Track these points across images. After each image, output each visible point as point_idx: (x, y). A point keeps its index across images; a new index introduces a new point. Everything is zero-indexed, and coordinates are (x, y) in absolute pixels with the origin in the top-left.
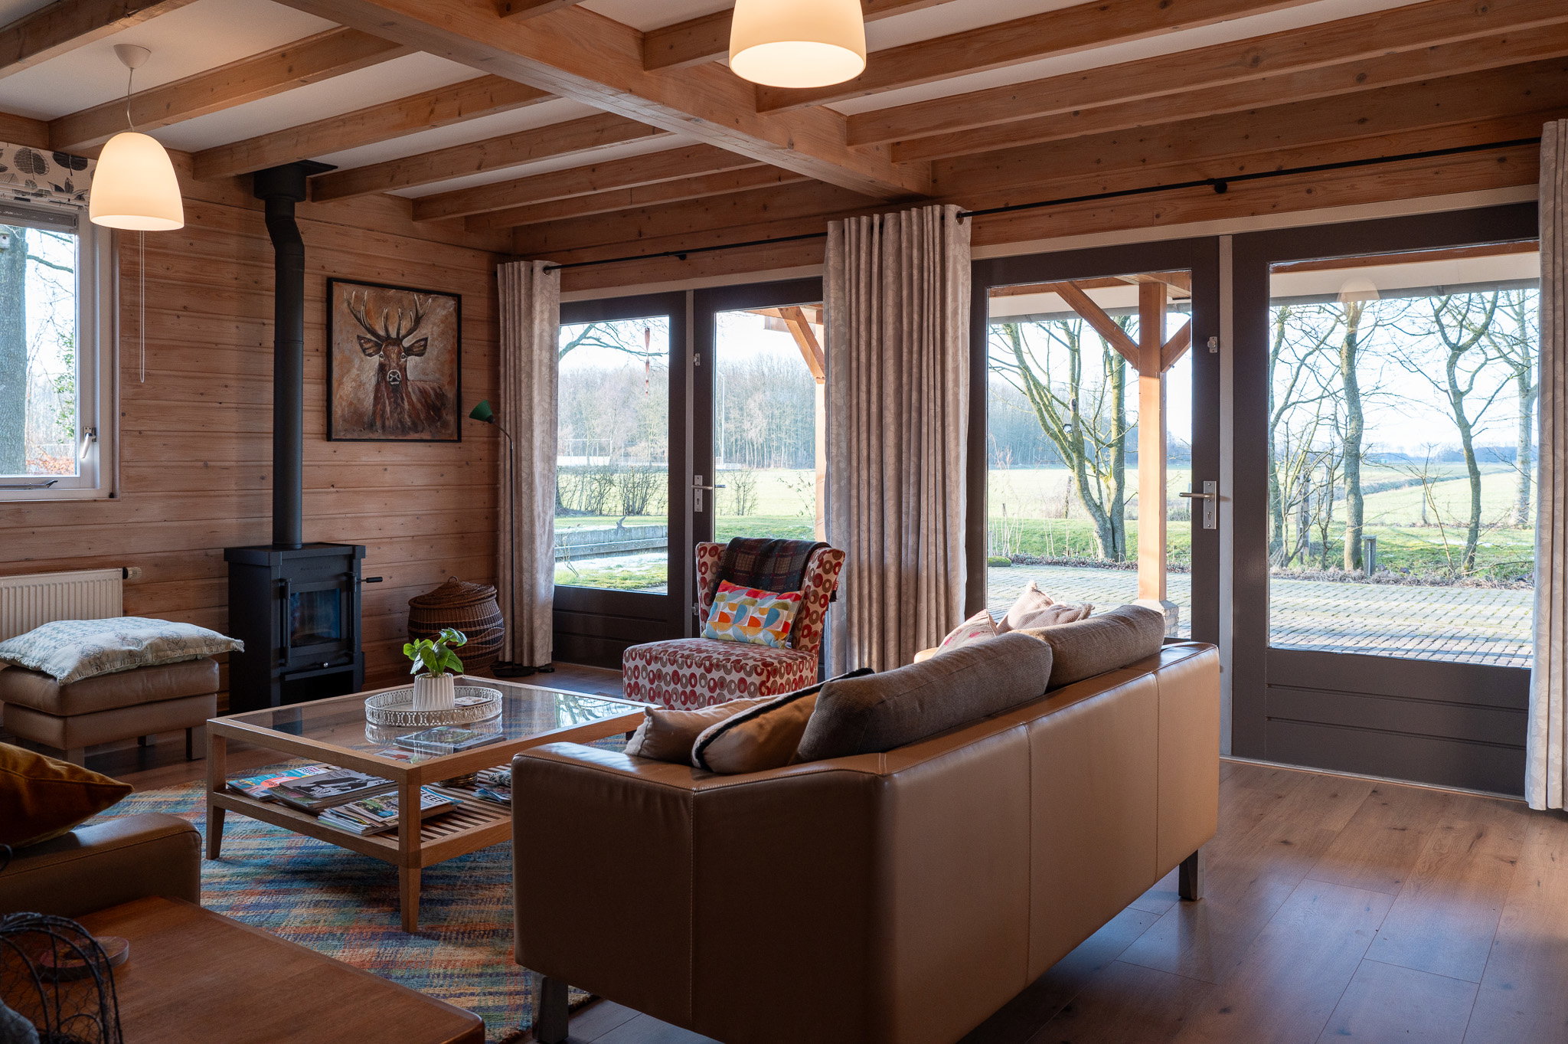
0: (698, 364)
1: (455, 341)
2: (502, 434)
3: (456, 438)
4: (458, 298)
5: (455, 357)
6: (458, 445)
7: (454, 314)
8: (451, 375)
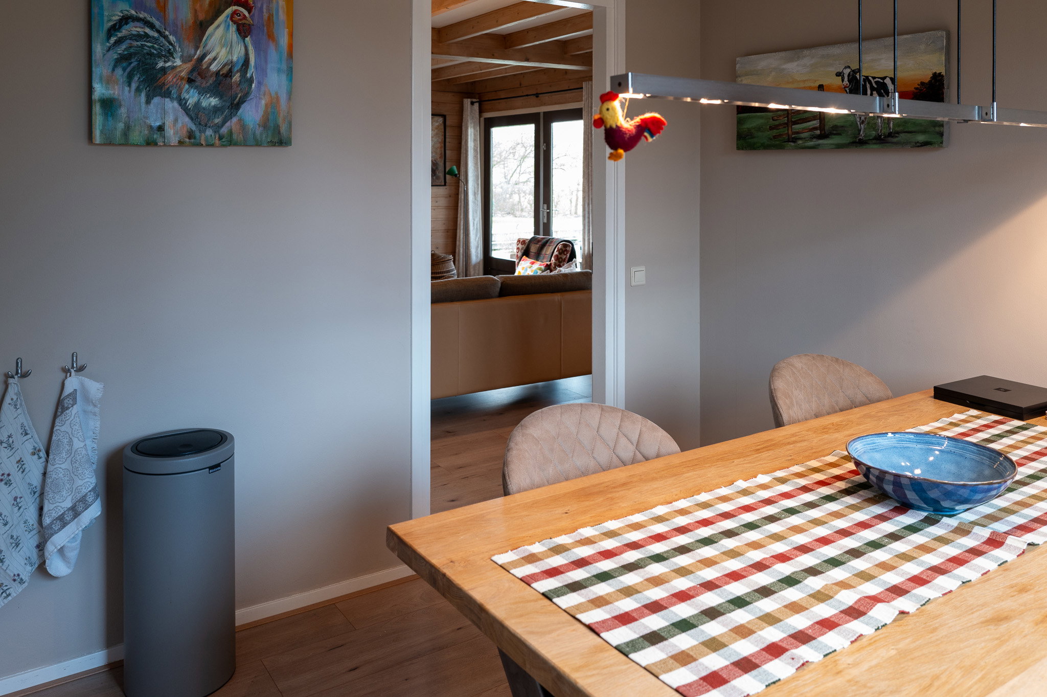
0: (545, 149)
1: (443, 137)
2: (460, 182)
3: (443, 184)
4: (444, 117)
5: (443, 145)
6: (445, 187)
7: (443, 124)
8: (441, 154)
